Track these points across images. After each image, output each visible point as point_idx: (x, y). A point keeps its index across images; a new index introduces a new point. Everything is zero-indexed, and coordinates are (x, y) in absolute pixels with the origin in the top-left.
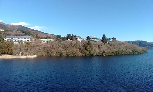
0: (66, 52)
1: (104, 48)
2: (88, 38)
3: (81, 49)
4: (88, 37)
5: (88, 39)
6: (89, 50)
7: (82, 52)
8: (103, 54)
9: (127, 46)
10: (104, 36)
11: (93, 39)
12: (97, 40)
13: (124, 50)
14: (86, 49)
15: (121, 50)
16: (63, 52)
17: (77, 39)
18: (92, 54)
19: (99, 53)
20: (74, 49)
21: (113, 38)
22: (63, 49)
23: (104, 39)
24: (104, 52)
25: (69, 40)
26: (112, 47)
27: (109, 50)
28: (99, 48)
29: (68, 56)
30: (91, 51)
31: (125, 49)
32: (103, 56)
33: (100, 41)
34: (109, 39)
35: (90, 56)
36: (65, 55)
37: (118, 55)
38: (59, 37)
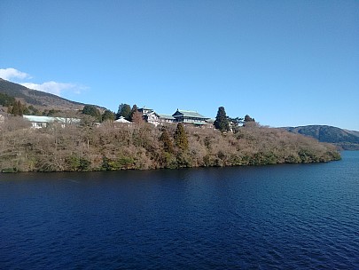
0: (100, 156)
1: (221, 144)
2: (178, 117)
3: (151, 149)
4: (177, 113)
5: (177, 120)
6: (177, 149)
7: (155, 157)
8: (217, 161)
9: (284, 139)
10: (221, 110)
11: (190, 118)
12: (203, 122)
13: (275, 152)
14: (167, 148)
15: (267, 151)
16: (91, 157)
17: (146, 117)
18: (187, 164)
19: (206, 159)
20: (131, 149)
21: (247, 117)
22: (93, 149)
23: (221, 121)
24: (221, 155)
25: (122, 120)
26: (242, 143)
27: (235, 152)
28: (207, 144)
29: (107, 170)
30: (183, 155)
31: (279, 147)
32: (217, 166)
33: (211, 125)
34: (235, 121)
35: (178, 169)
36: (98, 166)
37: (260, 164)
38: (89, 110)
